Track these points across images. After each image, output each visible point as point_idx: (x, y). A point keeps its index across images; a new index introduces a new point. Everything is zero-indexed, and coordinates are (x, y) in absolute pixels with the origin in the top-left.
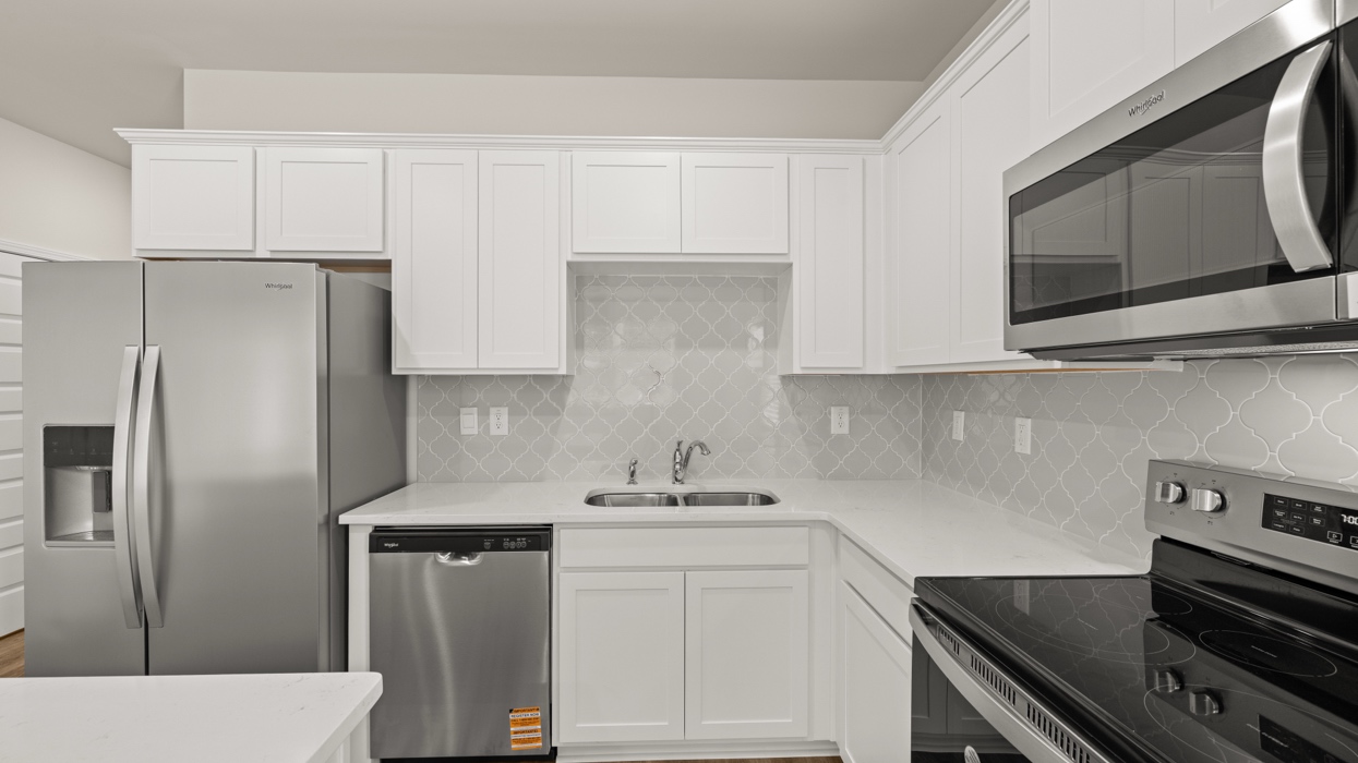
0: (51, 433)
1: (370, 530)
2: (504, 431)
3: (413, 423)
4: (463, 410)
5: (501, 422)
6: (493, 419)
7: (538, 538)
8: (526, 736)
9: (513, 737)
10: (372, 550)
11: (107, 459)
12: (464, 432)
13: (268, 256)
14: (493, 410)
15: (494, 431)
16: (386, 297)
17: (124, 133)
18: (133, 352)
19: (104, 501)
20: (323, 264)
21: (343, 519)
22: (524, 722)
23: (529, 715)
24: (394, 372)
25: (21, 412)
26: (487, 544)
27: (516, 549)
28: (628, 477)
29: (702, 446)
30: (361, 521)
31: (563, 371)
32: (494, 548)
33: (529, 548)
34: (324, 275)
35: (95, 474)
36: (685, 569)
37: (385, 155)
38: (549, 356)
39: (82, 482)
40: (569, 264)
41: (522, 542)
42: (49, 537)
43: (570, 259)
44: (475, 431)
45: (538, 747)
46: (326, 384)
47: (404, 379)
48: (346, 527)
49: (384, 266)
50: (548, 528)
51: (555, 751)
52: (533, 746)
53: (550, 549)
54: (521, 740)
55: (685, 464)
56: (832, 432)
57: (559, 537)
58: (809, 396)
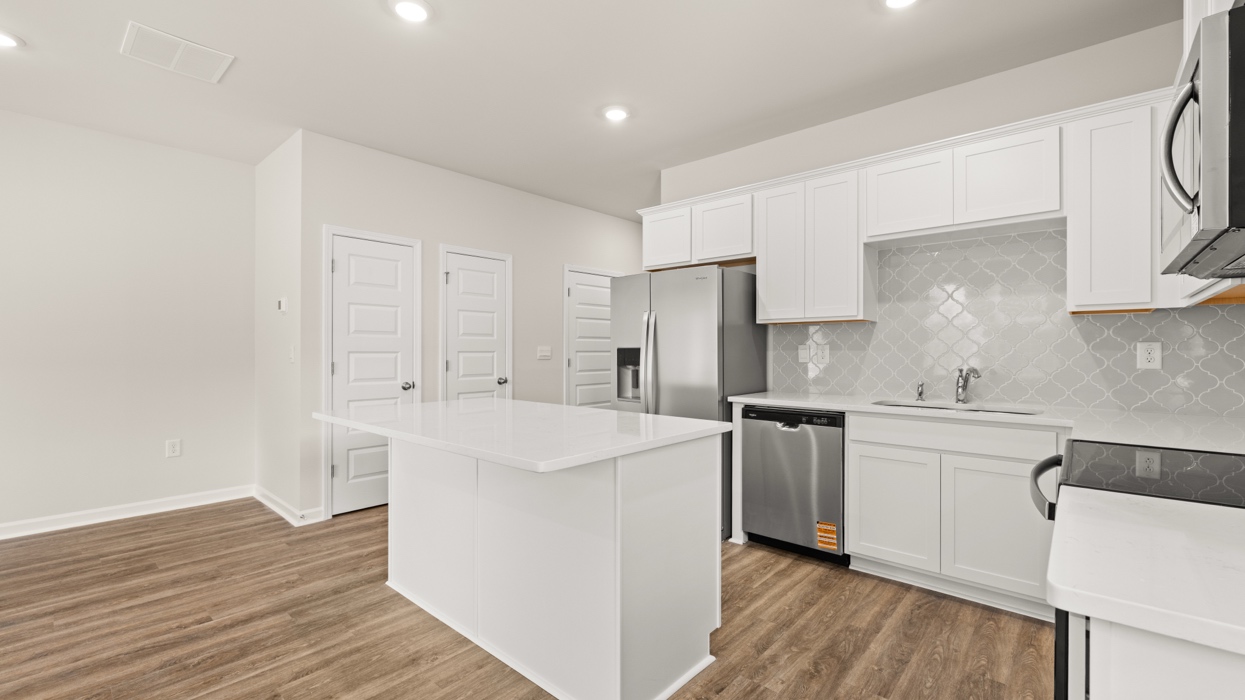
0: (620, 351)
1: (743, 406)
2: (827, 360)
3: (771, 355)
4: (800, 347)
5: (824, 355)
7: (836, 419)
8: (827, 540)
9: (819, 538)
10: (743, 417)
11: (636, 363)
12: (800, 361)
13: (697, 263)
16: (753, 279)
17: (640, 212)
19: (636, 384)
20: (721, 264)
21: (730, 399)
22: (826, 531)
23: (829, 528)
24: (758, 322)
25: (609, 338)
26: (804, 419)
27: (821, 425)
28: (917, 395)
29: (977, 371)
30: (739, 402)
31: (861, 317)
32: (808, 423)
33: (828, 424)
34: (720, 271)
35: (633, 371)
36: (941, 452)
37: (753, 196)
38: (851, 308)
39: (628, 373)
40: (865, 244)
41: (825, 421)
42: (619, 396)
43: (866, 241)
44: (807, 361)
45: (834, 550)
46: (722, 330)
47: (764, 327)
48: (731, 404)
49: (752, 261)
50: (842, 415)
51: (848, 557)
52: (833, 548)
53: (843, 426)
54: (823, 542)
55: (965, 387)
56: (1138, 366)
57: (849, 420)
58: (1108, 333)
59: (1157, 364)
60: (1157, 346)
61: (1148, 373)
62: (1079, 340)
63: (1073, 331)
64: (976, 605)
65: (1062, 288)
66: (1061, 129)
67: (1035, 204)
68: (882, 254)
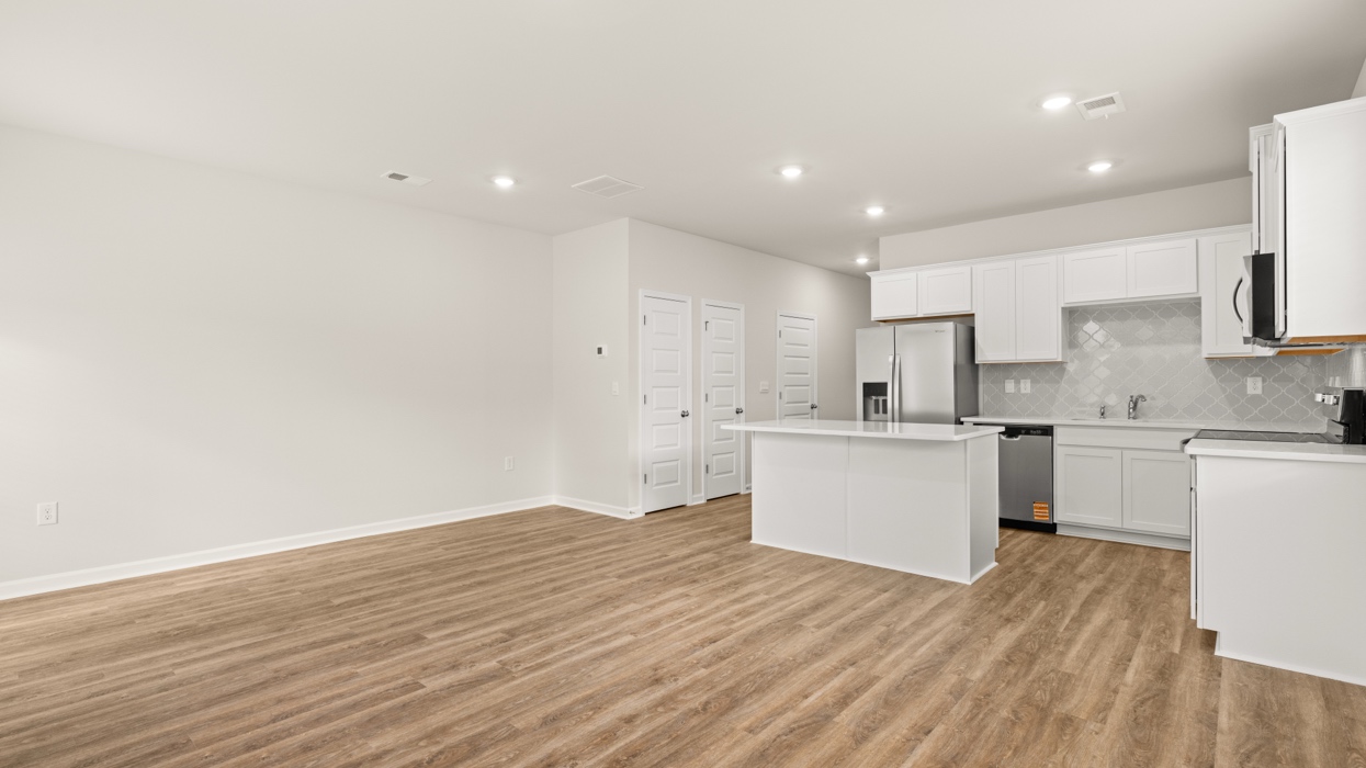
2: (1028, 391)
3: (981, 387)
4: (1006, 381)
5: (1026, 386)
6: (1022, 385)
7: (1047, 431)
8: (1041, 514)
9: (1035, 514)
11: (885, 394)
12: (1007, 391)
13: (923, 316)
14: (1022, 381)
15: (1023, 391)
16: (973, 330)
18: (891, 359)
20: (946, 318)
21: (962, 419)
22: (1040, 508)
23: (1043, 506)
24: (976, 362)
26: (1022, 432)
27: (1036, 435)
28: (1100, 415)
29: (1142, 397)
31: (1060, 360)
32: (1026, 434)
33: (1042, 434)
34: (954, 326)
35: (882, 400)
36: (1122, 449)
37: (972, 268)
38: (1053, 353)
40: (1063, 308)
41: (1040, 432)
43: (1063, 306)
44: (1013, 391)
47: (980, 365)
49: (972, 316)
50: (1051, 428)
51: (1055, 525)
52: (1046, 520)
53: (1052, 435)
54: (1039, 516)
55: (1135, 408)
56: (1249, 392)
57: (1057, 432)
58: (1229, 371)
59: (1259, 391)
60: (1260, 379)
61: (1255, 397)
62: (1211, 375)
63: (1206, 368)
64: (1145, 547)
65: (1199, 339)
66: (1197, 241)
67: (1181, 288)
68: (1074, 316)
